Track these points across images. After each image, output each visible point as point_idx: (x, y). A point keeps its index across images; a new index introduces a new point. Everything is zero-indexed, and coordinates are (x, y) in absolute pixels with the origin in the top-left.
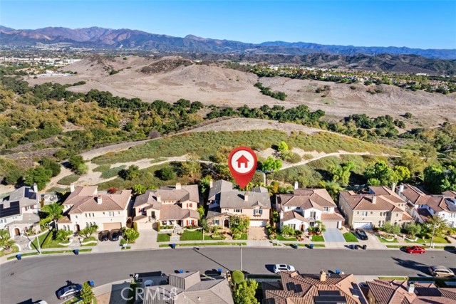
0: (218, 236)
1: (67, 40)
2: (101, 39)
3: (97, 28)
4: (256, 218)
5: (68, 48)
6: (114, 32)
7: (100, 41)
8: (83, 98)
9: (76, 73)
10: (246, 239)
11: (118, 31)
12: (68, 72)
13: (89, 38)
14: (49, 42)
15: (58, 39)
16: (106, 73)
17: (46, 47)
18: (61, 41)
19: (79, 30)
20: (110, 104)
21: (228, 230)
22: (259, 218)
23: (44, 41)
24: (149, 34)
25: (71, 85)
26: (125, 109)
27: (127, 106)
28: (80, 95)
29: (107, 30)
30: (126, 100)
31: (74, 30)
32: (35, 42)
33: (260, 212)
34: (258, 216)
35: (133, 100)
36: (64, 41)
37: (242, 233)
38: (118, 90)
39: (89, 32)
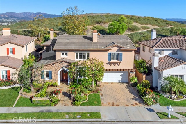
0: (44, 99)
1: (14, 17)
2: (29, 16)
3: (27, 12)
4: (113, 67)
5: (14, 20)
6: (34, 14)
7: (28, 17)
10: (99, 104)
11: (36, 13)
13: (24, 16)
14: (7, 18)
15: (11, 17)
17: (5, 20)
19: (20, 13)
21: (66, 88)
22: (116, 67)
23: (5, 18)
24: (48, 14)
29: (31, 13)
31: (18, 14)
32: (1, 18)
33: (119, 57)
34: (115, 64)
37: (89, 93)
39: (24, 14)
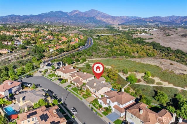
1: (159, 21)
5: (158, 25)
7: (173, 22)
8: (148, 45)
9: (152, 35)
12: (150, 34)
13: (169, 21)
14: (152, 22)
15: (155, 21)
16: (165, 35)
17: (150, 24)
18: (156, 22)
20: (157, 48)
23: (150, 22)
25: (147, 39)
26: (162, 51)
27: (163, 50)
28: (148, 43)
29: (179, 17)
30: (165, 47)
32: (146, 22)
35: (167, 48)
36: (158, 22)
38: (164, 43)
39: (170, 18)
